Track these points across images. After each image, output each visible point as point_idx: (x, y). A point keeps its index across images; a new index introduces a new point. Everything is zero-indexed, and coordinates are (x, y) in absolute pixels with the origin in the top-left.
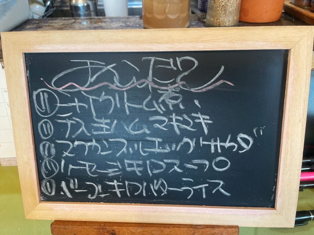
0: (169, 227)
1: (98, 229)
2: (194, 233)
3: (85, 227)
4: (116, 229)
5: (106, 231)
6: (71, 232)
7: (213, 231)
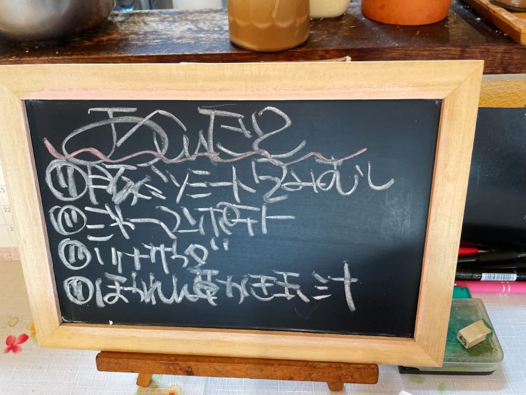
1: (166, 364)
2: (311, 373)
4: (193, 365)
5: (178, 368)
6: (126, 368)
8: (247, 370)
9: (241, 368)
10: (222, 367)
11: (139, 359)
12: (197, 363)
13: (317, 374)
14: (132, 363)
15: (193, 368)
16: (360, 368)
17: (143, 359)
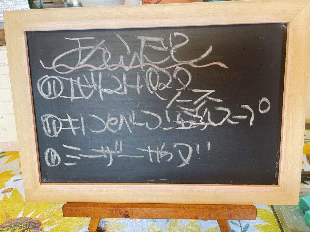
0: (184, 208)
1: (111, 210)
2: (210, 213)
3: (98, 208)
4: (129, 209)
5: (119, 212)
6: (83, 214)
7: (230, 211)
8: (166, 212)
9: (162, 211)
10: (149, 211)
11: (92, 207)
12: (132, 208)
13: (214, 213)
14: (88, 210)
15: (129, 212)
16: (244, 208)
17: (94, 207)
